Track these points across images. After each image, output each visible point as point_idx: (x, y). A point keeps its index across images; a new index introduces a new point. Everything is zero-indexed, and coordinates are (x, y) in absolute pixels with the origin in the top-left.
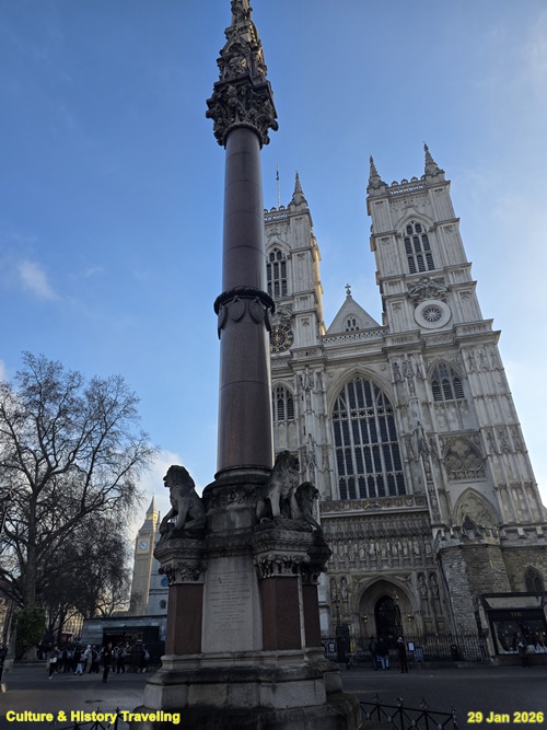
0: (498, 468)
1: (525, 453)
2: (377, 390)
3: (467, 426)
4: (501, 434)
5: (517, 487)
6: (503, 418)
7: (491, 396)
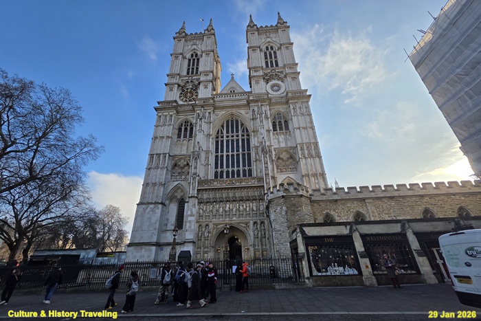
0: (305, 165)
1: (320, 157)
2: (242, 125)
3: (290, 145)
4: (308, 147)
5: (315, 175)
6: (309, 139)
7: (304, 128)
